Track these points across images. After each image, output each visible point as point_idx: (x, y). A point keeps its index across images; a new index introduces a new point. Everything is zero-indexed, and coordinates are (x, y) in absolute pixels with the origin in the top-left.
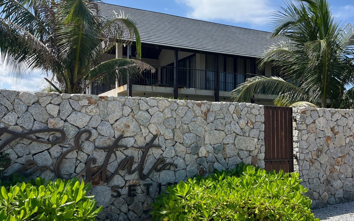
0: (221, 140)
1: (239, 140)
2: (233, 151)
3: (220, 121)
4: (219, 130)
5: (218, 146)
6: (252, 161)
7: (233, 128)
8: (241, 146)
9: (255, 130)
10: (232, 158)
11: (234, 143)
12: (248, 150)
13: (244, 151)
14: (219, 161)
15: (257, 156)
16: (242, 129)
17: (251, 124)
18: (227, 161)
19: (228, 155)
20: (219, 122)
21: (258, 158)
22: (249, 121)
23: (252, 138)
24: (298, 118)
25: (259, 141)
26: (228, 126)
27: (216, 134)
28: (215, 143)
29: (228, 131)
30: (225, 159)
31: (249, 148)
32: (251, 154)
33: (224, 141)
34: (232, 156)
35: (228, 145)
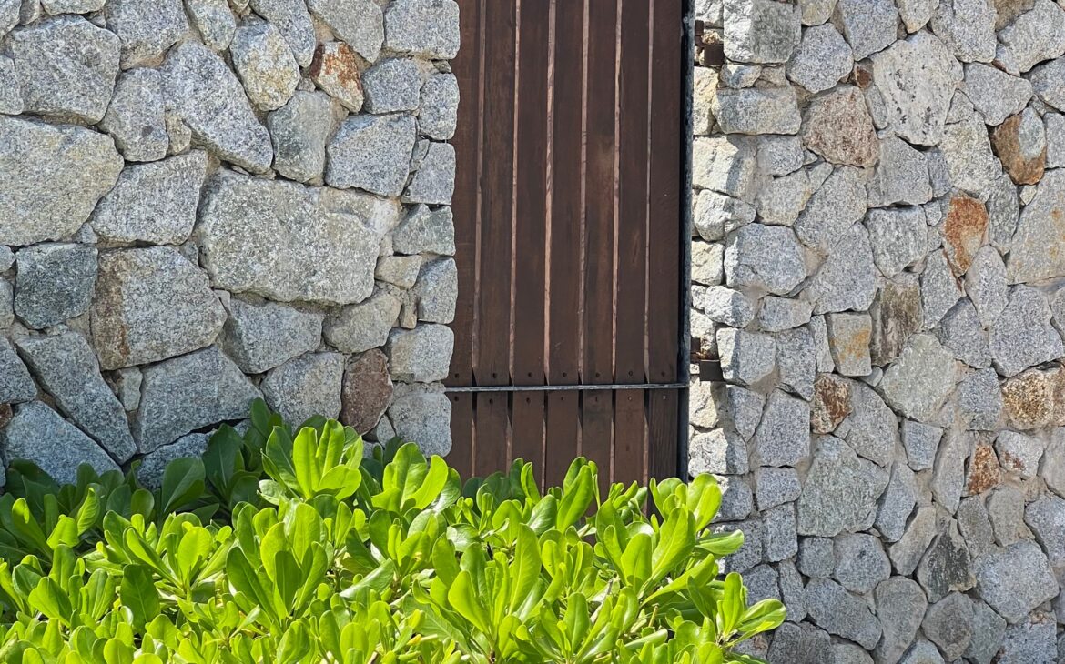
0: (84, 210)
1: (240, 211)
2: (185, 308)
3: (75, 40)
4: (62, 119)
5: (54, 263)
6: (343, 395)
7: (190, 109)
8: (258, 268)
9: (374, 129)
10: (177, 369)
11: (197, 238)
12: (310, 296)
13: (284, 310)
14: (57, 392)
15: (386, 349)
16: (264, 117)
17: (344, 78)
18: (131, 399)
19: (140, 346)
20: (62, 43)
21: (398, 370)
22: (331, 49)
23: (354, 197)
24: (733, 39)
25: (414, 220)
26: (141, 87)
27: (37, 154)
28: (27, 235)
29: (147, 131)
30: (111, 376)
31: (325, 283)
32: (338, 334)
33: (105, 215)
34: (171, 352)
35: (140, 256)
